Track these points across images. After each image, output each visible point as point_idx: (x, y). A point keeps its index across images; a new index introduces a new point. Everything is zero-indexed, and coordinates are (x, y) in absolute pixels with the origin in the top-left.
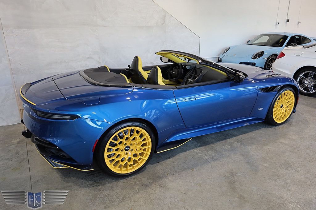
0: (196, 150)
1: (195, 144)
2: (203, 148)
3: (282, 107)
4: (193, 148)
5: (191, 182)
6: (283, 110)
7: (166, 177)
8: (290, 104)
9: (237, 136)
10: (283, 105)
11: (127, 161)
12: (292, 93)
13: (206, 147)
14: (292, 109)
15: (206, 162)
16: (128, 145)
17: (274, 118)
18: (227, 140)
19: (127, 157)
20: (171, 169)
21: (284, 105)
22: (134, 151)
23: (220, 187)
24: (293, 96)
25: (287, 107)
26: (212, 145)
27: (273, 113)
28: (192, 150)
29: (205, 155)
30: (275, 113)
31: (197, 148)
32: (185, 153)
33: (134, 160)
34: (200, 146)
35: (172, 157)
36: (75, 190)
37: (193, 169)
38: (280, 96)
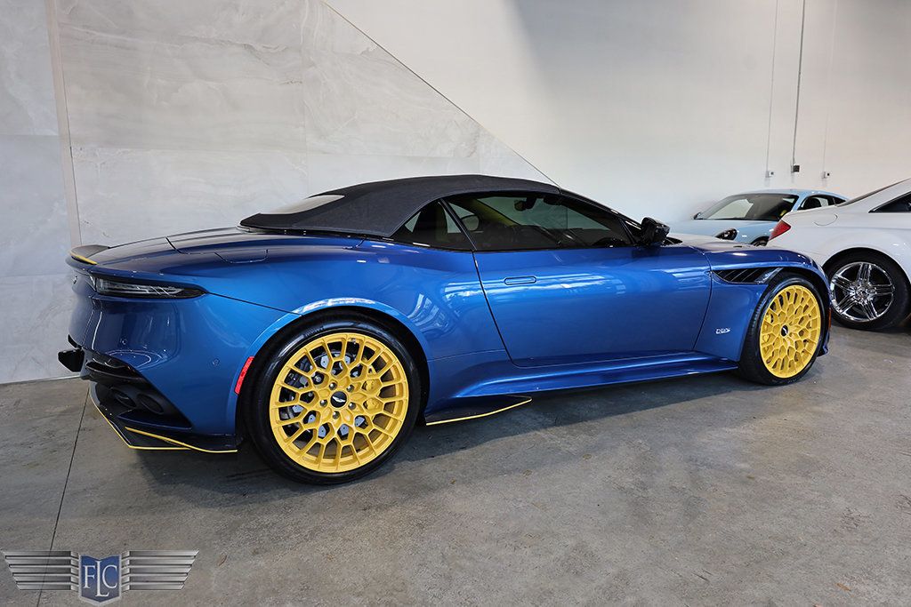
0: (541, 433)
1: (540, 420)
2: (562, 430)
3: (788, 334)
4: (535, 429)
5: (519, 499)
6: (789, 342)
7: (447, 487)
8: (808, 327)
9: (663, 405)
10: (789, 327)
11: (336, 436)
12: (811, 295)
13: (573, 426)
14: (816, 340)
15: (569, 457)
16: (341, 388)
17: (764, 360)
18: (633, 413)
19: (336, 425)
20: (464, 472)
21: (791, 329)
22: (357, 409)
23: (604, 513)
24: (815, 304)
25: (801, 333)
26: (590, 423)
27: (761, 347)
28: (532, 433)
29: (568, 443)
30: (765, 346)
31: (545, 428)
32: (510, 439)
33: (357, 434)
34: (555, 425)
35: (473, 446)
36: (179, 511)
37: (528, 472)
38: (776, 297)
